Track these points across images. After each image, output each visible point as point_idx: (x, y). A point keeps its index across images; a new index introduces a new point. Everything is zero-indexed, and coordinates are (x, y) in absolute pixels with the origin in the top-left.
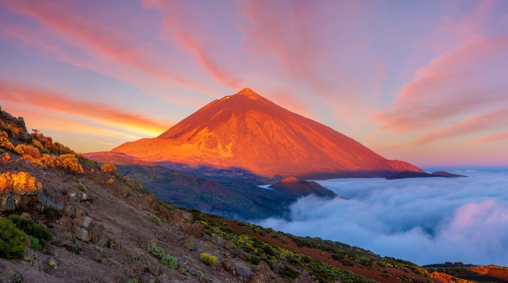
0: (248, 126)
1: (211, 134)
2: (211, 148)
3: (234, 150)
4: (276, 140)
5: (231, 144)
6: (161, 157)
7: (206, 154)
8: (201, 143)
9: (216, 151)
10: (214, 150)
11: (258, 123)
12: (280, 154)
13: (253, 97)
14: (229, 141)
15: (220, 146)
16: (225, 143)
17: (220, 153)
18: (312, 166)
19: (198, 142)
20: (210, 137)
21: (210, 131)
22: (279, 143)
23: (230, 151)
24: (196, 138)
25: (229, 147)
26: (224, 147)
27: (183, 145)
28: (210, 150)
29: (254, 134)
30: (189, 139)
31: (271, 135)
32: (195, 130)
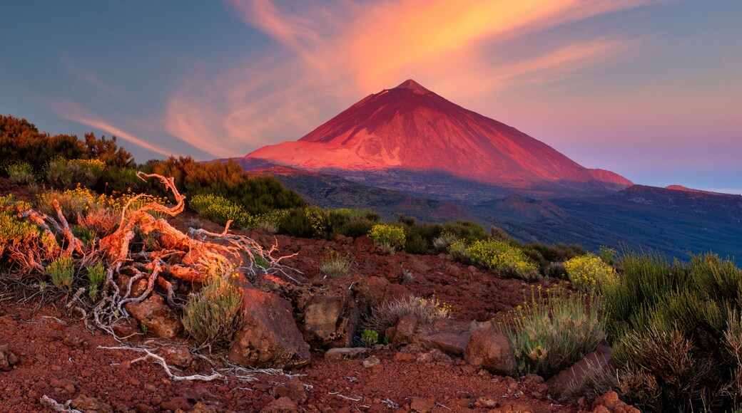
0: (417, 127)
1: (371, 136)
2: (374, 154)
3: (402, 156)
4: (454, 145)
5: (398, 149)
6: (312, 165)
7: (367, 161)
8: (360, 147)
9: (380, 158)
10: (376, 157)
11: (429, 123)
12: (459, 162)
13: (418, 92)
14: (396, 146)
15: (384, 152)
16: (390, 148)
17: (385, 160)
18: (500, 177)
19: (356, 147)
20: (371, 140)
21: (370, 133)
22: (457, 148)
23: (397, 158)
24: (353, 141)
25: (395, 152)
26: (389, 153)
27: (337, 150)
28: (372, 157)
29: (426, 136)
30: (344, 143)
31: (446, 138)
32: (350, 132)
